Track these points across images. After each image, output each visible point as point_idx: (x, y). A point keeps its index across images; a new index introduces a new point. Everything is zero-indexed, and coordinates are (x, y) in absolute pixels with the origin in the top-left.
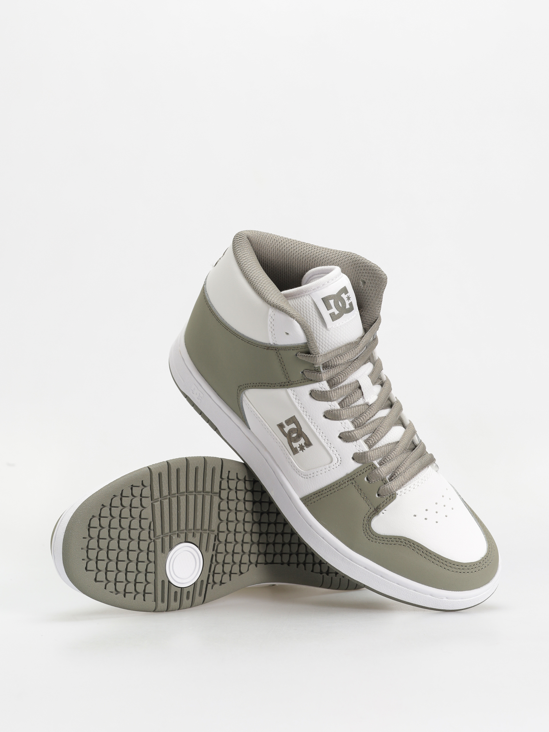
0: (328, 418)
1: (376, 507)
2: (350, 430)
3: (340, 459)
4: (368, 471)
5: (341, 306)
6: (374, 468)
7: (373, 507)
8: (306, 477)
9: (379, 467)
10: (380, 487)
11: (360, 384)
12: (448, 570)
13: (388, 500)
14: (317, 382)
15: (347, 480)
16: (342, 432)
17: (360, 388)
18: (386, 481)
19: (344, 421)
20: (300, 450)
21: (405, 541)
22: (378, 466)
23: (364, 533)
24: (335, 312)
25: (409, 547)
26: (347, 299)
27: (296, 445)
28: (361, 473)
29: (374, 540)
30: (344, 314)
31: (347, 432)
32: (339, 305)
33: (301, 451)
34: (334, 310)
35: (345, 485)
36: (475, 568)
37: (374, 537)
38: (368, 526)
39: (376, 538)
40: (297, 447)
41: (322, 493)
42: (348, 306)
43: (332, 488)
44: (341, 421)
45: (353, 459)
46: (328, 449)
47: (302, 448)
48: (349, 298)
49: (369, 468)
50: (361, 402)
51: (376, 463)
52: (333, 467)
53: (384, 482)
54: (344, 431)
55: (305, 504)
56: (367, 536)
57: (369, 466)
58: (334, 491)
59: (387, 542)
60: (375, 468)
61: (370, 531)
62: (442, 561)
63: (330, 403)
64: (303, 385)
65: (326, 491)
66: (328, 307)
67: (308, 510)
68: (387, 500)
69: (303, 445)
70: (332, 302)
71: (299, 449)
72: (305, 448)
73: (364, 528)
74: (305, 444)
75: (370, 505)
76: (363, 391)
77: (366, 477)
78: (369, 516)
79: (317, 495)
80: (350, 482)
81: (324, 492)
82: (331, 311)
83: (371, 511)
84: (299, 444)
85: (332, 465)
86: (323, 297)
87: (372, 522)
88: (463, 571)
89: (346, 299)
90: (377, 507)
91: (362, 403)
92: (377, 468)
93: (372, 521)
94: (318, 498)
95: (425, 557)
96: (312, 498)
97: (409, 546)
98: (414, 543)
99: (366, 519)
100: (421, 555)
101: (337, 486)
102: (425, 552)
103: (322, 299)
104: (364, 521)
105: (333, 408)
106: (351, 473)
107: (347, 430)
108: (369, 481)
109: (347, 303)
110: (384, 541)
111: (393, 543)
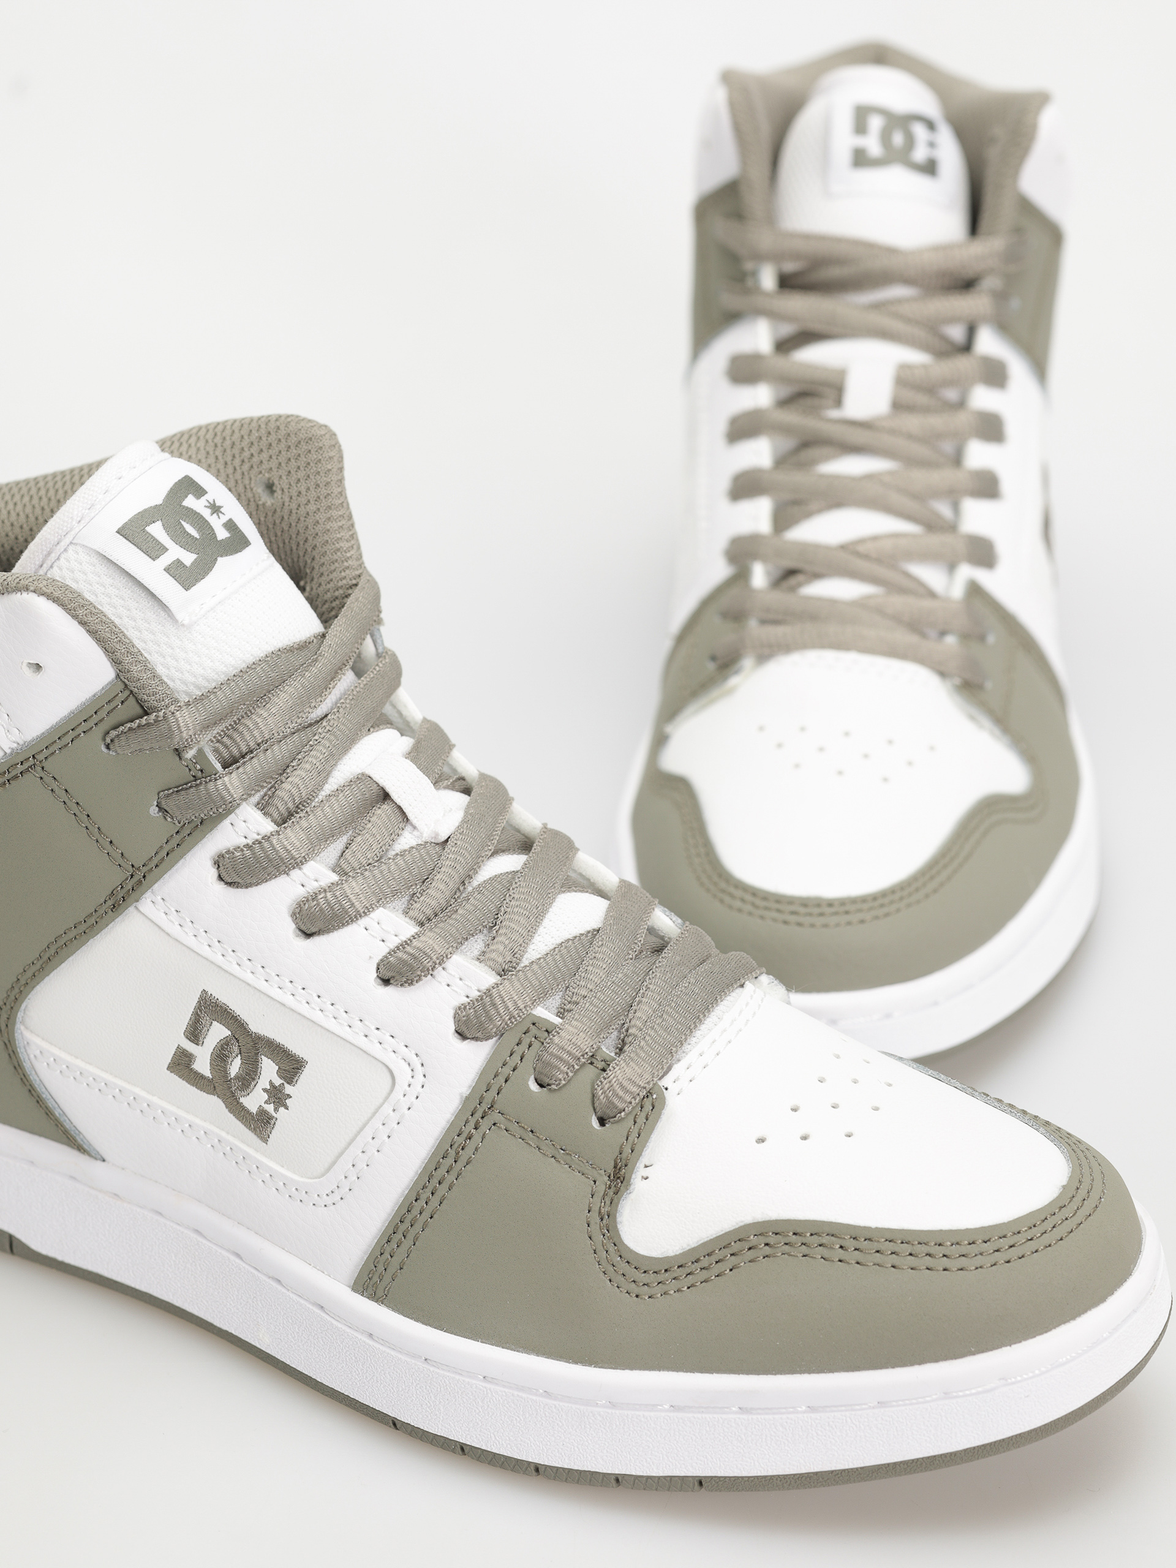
0: (314, 931)
1: (611, 1170)
2: (404, 939)
3: (416, 1062)
4: (530, 1055)
5: (198, 537)
6: (546, 1034)
7: (602, 1172)
8: (336, 1197)
9: (561, 1021)
10: (593, 1089)
11: (382, 783)
12: (962, 1269)
13: (641, 1120)
14: (220, 817)
15: (472, 1124)
16: (380, 957)
17: (386, 796)
18: (608, 1059)
19: (372, 915)
20: (276, 1110)
21: (762, 1240)
22: (557, 1021)
23: (610, 1281)
24: (180, 559)
25: (789, 1255)
26: (209, 511)
27: (255, 1100)
28: (507, 1070)
29: (658, 1290)
30: (219, 559)
31: (398, 949)
32: (188, 534)
33: (282, 1109)
34: (175, 552)
35: (471, 1145)
36: (1054, 1227)
37: (650, 1278)
38: (612, 1248)
39: (660, 1278)
40: (263, 1105)
41: (409, 1217)
42: (222, 534)
43: (435, 1181)
44: (363, 922)
45: (461, 1035)
46: (362, 1042)
47: (277, 1097)
48: (215, 509)
49: (526, 1041)
50: (407, 840)
51: (545, 1012)
52: (405, 1103)
53: (601, 1065)
54: (387, 950)
55: (374, 1297)
56: (627, 1286)
57: (525, 1033)
58: (445, 1185)
59: (704, 1275)
60: (547, 1031)
61: (628, 1262)
62: (924, 1249)
63: (295, 873)
64: (181, 857)
65: (422, 1202)
66: (153, 550)
67: (393, 1310)
68: (638, 1121)
69: (278, 1081)
70: (157, 530)
71: (270, 1108)
72: (288, 1089)
73: (604, 1262)
74: (281, 1073)
75: (588, 1170)
76: (398, 801)
77: (532, 1079)
78: (600, 1212)
79: (399, 1235)
80: (485, 1124)
81: (415, 1211)
82: (166, 559)
83: (601, 1188)
84: (265, 1090)
85: (398, 1094)
86: (120, 525)
87: (619, 1226)
88: (1014, 1253)
89: (206, 513)
90: (615, 1167)
91: (414, 843)
92: (556, 1026)
93: (619, 1220)
94: (407, 1243)
95: (858, 1263)
96: (387, 1255)
97: (786, 1248)
98: (799, 1230)
99: (595, 1229)
100: (840, 1261)
101: (450, 1161)
102: (851, 1244)
103: (118, 532)
104: (590, 1238)
105: (313, 886)
106: (474, 1089)
107: (393, 942)
108: (548, 1085)
109: (217, 524)
110: (690, 1277)
111: (724, 1267)
